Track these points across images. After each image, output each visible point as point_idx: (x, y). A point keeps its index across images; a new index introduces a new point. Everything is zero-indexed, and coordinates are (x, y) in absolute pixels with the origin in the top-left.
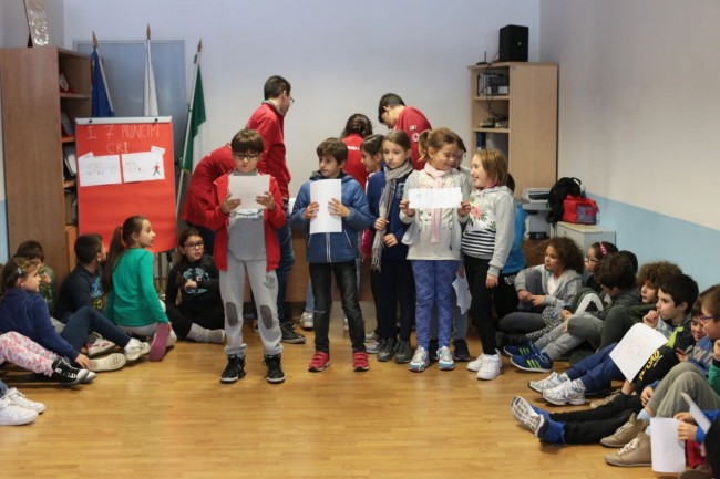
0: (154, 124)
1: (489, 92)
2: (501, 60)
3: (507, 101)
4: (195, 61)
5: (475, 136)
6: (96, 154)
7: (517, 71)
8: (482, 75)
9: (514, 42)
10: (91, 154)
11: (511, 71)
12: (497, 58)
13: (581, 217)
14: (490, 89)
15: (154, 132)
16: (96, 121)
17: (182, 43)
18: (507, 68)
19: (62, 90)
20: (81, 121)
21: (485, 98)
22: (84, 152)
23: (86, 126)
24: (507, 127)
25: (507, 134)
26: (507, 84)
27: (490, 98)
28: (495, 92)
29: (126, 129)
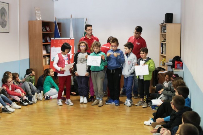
0: (70, 40)
3: (166, 34)
4: (85, 23)
5: (161, 44)
6: (55, 47)
7: (169, 26)
8: (162, 27)
9: (169, 18)
10: (54, 47)
11: (167, 26)
12: (164, 22)
13: (178, 67)
15: (70, 42)
16: (56, 39)
17: (83, 19)
18: (166, 25)
19: (43, 31)
20: (52, 39)
22: (52, 46)
23: (53, 40)
25: (166, 43)
26: (166, 29)
28: (164, 32)
29: (63, 41)
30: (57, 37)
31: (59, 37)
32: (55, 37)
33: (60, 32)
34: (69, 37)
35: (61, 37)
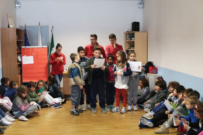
0: (42, 48)
1: (129, 39)
2: (132, 31)
3: (134, 42)
4: (52, 31)
5: (126, 51)
6: (27, 56)
7: (136, 34)
8: (127, 35)
9: (136, 26)
10: (26, 56)
12: (131, 30)
13: (153, 72)
14: (129, 38)
15: (42, 50)
16: (27, 47)
17: (48, 26)
18: (134, 33)
19: (17, 39)
21: (128, 41)
22: (24, 55)
23: (24, 48)
24: (134, 49)
26: (134, 37)
27: (129, 41)
28: (131, 39)
31: (29, 45)
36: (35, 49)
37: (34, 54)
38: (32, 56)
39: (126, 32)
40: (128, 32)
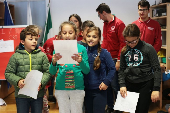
1: (158, 15)
2: (163, 2)
4: (48, 6)
6: (4, 40)
8: (154, 10)
10: (2, 40)
11: (167, 6)
12: (161, 2)
14: (158, 14)
16: (5, 27)
18: (165, 5)
21: (156, 18)
23: (1, 29)
24: (166, 28)
25: (166, 31)
26: (166, 11)
27: (158, 18)
28: (160, 15)
29: (16, 30)
30: (9, 25)
31: (12, 25)
32: (6, 25)
33: (13, 18)
34: (26, 24)
35: (14, 24)
36: (16, 29)
37: (15, 37)
38: (12, 39)
39: (153, 5)
40: (155, 5)
